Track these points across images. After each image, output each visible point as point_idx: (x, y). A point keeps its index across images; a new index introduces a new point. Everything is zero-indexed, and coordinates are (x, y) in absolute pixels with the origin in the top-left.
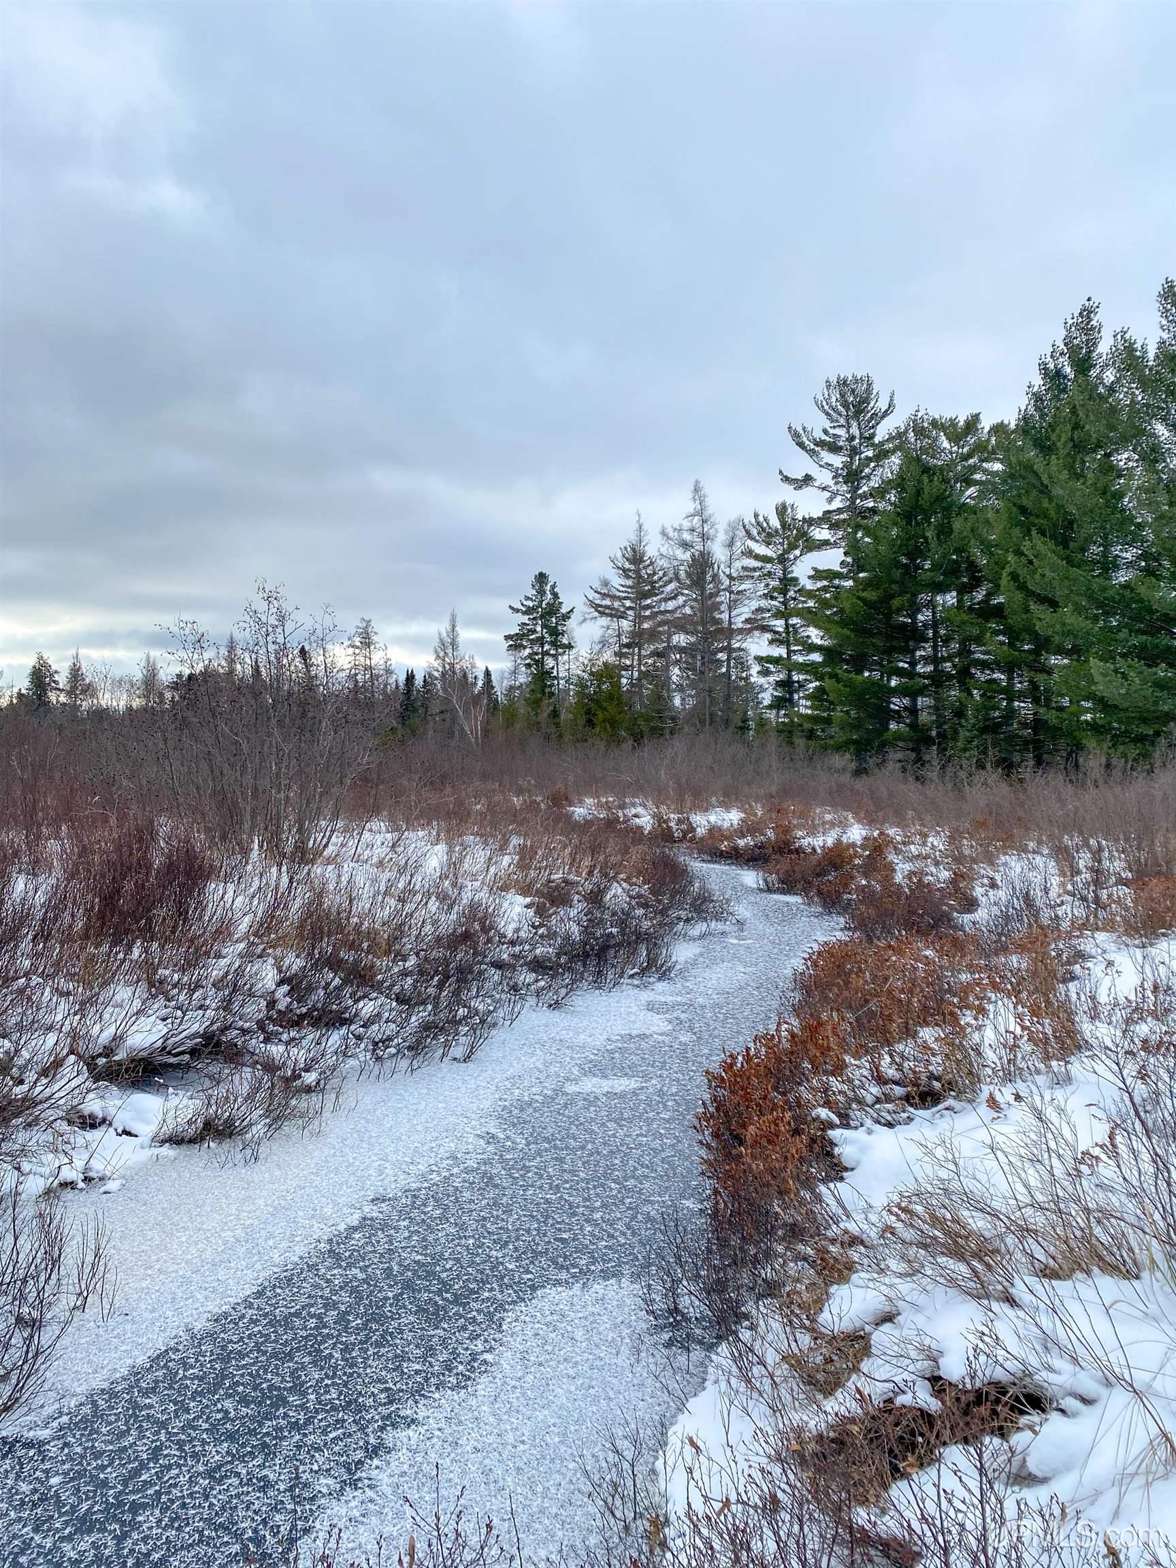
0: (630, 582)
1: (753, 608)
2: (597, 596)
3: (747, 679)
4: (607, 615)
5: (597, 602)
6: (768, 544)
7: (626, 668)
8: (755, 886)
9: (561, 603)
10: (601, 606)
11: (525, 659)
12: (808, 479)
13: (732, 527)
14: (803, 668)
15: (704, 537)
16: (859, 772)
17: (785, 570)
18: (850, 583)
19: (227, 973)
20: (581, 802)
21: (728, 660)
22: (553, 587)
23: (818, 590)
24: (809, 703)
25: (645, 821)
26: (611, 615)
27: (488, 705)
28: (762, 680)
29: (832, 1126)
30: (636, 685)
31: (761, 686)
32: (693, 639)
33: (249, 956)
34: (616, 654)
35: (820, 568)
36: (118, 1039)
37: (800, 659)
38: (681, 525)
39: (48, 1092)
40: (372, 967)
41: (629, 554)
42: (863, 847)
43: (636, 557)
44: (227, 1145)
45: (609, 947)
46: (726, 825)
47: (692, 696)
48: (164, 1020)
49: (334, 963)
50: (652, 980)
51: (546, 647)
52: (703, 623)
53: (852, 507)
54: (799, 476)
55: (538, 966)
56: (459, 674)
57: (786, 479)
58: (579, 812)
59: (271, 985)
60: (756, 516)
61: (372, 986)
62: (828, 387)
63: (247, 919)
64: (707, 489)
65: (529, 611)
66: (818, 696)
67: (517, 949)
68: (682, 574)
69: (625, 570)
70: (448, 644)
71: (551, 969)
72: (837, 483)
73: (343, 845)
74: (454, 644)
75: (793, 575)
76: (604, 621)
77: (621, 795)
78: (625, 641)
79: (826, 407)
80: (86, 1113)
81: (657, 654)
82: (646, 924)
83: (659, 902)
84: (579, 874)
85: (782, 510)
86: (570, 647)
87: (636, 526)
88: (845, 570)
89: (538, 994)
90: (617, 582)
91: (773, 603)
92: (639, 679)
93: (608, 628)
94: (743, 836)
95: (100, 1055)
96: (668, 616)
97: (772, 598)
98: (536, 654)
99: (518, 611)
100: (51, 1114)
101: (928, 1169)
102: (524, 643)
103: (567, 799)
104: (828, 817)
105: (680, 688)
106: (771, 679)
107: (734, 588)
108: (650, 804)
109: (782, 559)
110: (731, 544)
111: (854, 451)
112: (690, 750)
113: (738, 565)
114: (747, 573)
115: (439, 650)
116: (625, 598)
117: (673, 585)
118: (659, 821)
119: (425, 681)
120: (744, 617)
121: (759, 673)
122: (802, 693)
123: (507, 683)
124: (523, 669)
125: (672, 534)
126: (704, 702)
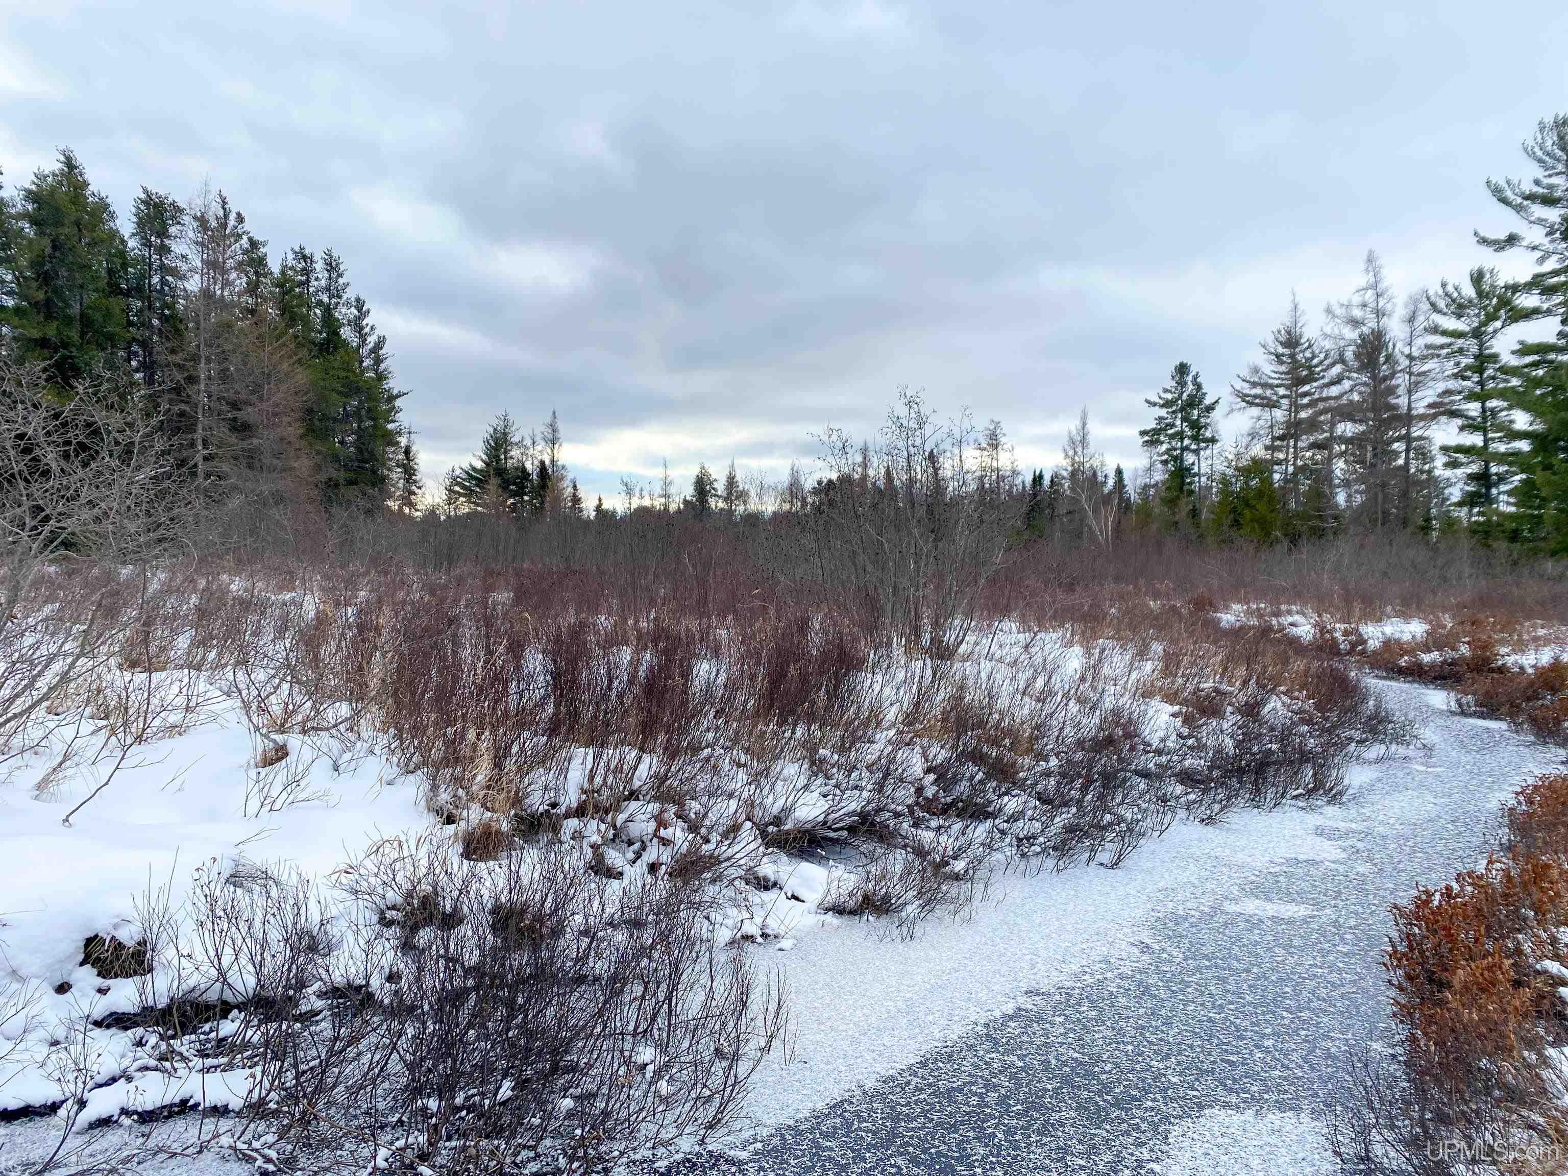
0: (1283, 368)
1: (1440, 391)
2: (1246, 385)
3: (1430, 472)
4: (1257, 405)
5: (1247, 391)
6: (1459, 316)
7: (1279, 463)
8: (1445, 707)
9: (1205, 394)
10: (1248, 396)
11: (1163, 454)
12: (1512, 240)
13: (1416, 302)
14: (1502, 458)
15: (1379, 313)
17: (1481, 345)
19: (879, 759)
20: (1227, 608)
21: (1407, 450)
22: (1195, 377)
23: (1526, 366)
24: (1512, 500)
25: (1305, 630)
26: (1261, 405)
27: (1120, 504)
28: (1448, 473)
30: (1291, 480)
31: (1448, 480)
32: (1362, 428)
33: (897, 744)
34: (1267, 448)
35: (1529, 341)
36: (787, 811)
37: (1502, 448)
38: (1350, 300)
39: (730, 852)
40: (1015, 763)
41: (1284, 337)
43: (1291, 341)
44: (884, 920)
45: (1268, 764)
46: (1406, 637)
47: (1360, 493)
48: (825, 796)
49: (977, 757)
50: (1319, 803)
51: (1186, 442)
52: (1375, 409)
54: (1503, 236)
55: (1188, 778)
56: (1089, 474)
57: (1484, 241)
58: (1227, 619)
59: (919, 772)
60: (1444, 285)
61: (1014, 783)
62: (1542, 130)
63: (894, 710)
64: (1383, 260)
65: (1167, 404)
66: (1525, 493)
67: (1164, 759)
68: (1349, 355)
69: (1278, 356)
70: (1080, 441)
71: (1202, 782)
72: (1553, 241)
73: (976, 644)
74: (1084, 443)
75: (1493, 351)
76: (1255, 411)
77: (1275, 601)
78: (1278, 432)
79: (1539, 153)
80: (761, 875)
81: (1315, 446)
82: (1311, 743)
83: (1327, 719)
84: (1232, 684)
85: (1477, 278)
86: (1213, 440)
87: (1289, 306)
88: (1563, 342)
89: (1188, 807)
90: (1269, 369)
91: (1465, 383)
92: (1295, 474)
93: (1259, 419)
94: (1429, 651)
95: (771, 824)
96: (1332, 403)
97: (1464, 378)
98: (1175, 449)
99: (1155, 404)
100: (733, 872)
102: (1162, 438)
103: (1211, 604)
104: (1541, 632)
105: (1346, 484)
106: (1459, 472)
107: (1414, 369)
108: (1309, 611)
109: (1477, 333)
110: (1411, 319)
112: (1358, 552)
113: (1420, 342)
114: (1432, 352)
115: (1068, 448)
116: (1278, 386)
117: (1337, 369)
118: (1321, 631)
119: (1052, 481)
120: (1425, 402)
121: (1446, 465)
122: (1503, 488)
123: (1141, 481)
124: (1160, 466)
125: (1339, 311)
126: (1376, 499)
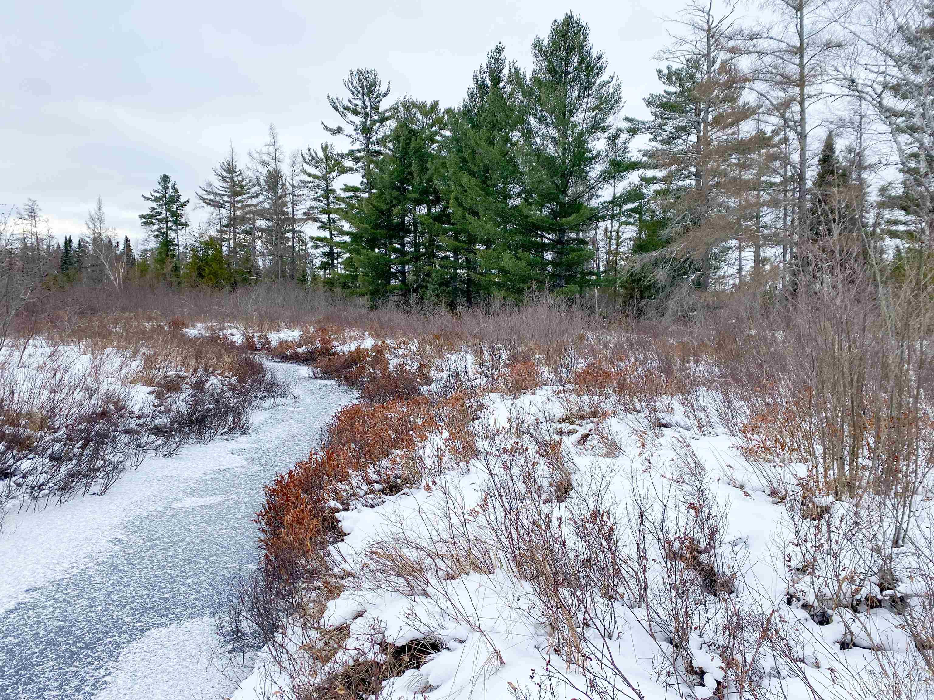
0: (226, 185)
1: (308, 206)
2: (204, 193)
3: (305, 250)
4: (212, 205)
5: (205, 197)
6: (317, 167)
7: (225, 240)
9: (180, 196)
10: (207, 199)
11: (155, 231)
12: (340, 130)
13: (295, 157)
14: (339, 245)
15: (276, 160)
16: (372, 308)
17: (327, 185)
18: (366, 195)
20: (193, 326)
21: (293, 238)
22: (174, 185)
23: (347, 198)
24: (343, 267)
25: (237, 338)
26: (214, 205)
27: (127, 261)
29: (338, 510)
30: (233, 251)
31: (314, 255)
32: (270, 224)
34: (218, 231)
35: (349, 185)
37: (338, 239)
38: (261, 150)
40: (30, 437)
41: (226, 167)
42: (372, 351)
43: (230, 170)
45: (207, 416)
46: (290, 339)
47: (270, 260)
50: (236, 435)
51: (170, 224)
52: (276, 214)
53: (366, 149)
54: (335, 127)
55: (157, 431)
56: (106, 241)
57: (327, 128)
58: (191, 332)
60: (309, 149)
61: (30, 450)
62: (352, 74)
64: (278, 130)
65: (156, 200)
66: (349, 263)
67: (142, 421)
68: (262, 182)
69: (223, 177)
70: (97, 219)
71: (166, 432)
72: (357, 134)
73: (10, 356)
74: (100, 220)
75: (332, 188)
76: (210, 209)
77: (221, 321)
78: (224, 223)
79: (351, 86)
81: (246, 232)
82: (233, 402)
83: (243, 387)
84: (187, 371)
85: (325, 148)
86: (186, 225)
87: (229, 149)
88: (363, 187)
89: (156, 449)
90: (218, 185)
91: (320, 204)
92: (234, 248)
93: (213, 214)
94: (301, 346)
96: (254, 208)
97: (319, 201)
98: (163, 228)
99: (149, 199)
101: (385, 528)
102: (154, 221)
103: (183, 324)
104: (353, 334)
105: (262, 254)
106: (320, 251)
107: (296, 193)
108: (241, 327)
109: (325, 178)
110: (293, 165)
111: (367, 116)
112: (268, 293)
113: (297, 179)
114: (304, 185)
115: (90, 223)
116: (224, 195)
117: (256, 188)
118: (246, 337)
119: (79, 244)
120: (302, 211)
121: (312, 247)
122: (340, 260)
123: (141, 248)
124: (153, 238)
125: (256, 156)
126: (278, 263)
